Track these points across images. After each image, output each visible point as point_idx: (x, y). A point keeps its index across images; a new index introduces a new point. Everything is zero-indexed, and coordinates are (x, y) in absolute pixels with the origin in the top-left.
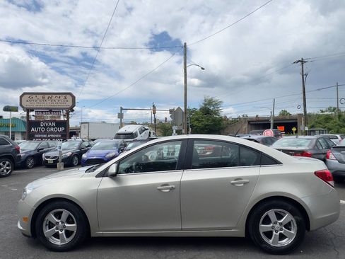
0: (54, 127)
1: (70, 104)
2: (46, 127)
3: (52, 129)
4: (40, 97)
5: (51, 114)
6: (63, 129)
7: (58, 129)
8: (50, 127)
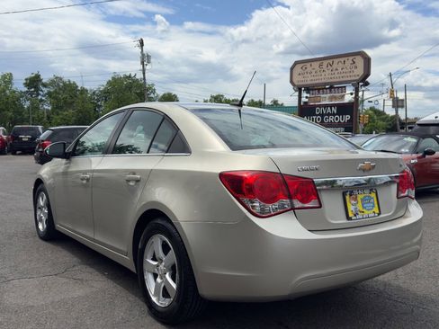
0: (334, 115)
1: (360, 72)
2: (322, 115)
3: (331, 119)
4: (316, 65)
5: (331, 92)
6: (347, 117)
7: (340, 118)
8: (329, 114)
